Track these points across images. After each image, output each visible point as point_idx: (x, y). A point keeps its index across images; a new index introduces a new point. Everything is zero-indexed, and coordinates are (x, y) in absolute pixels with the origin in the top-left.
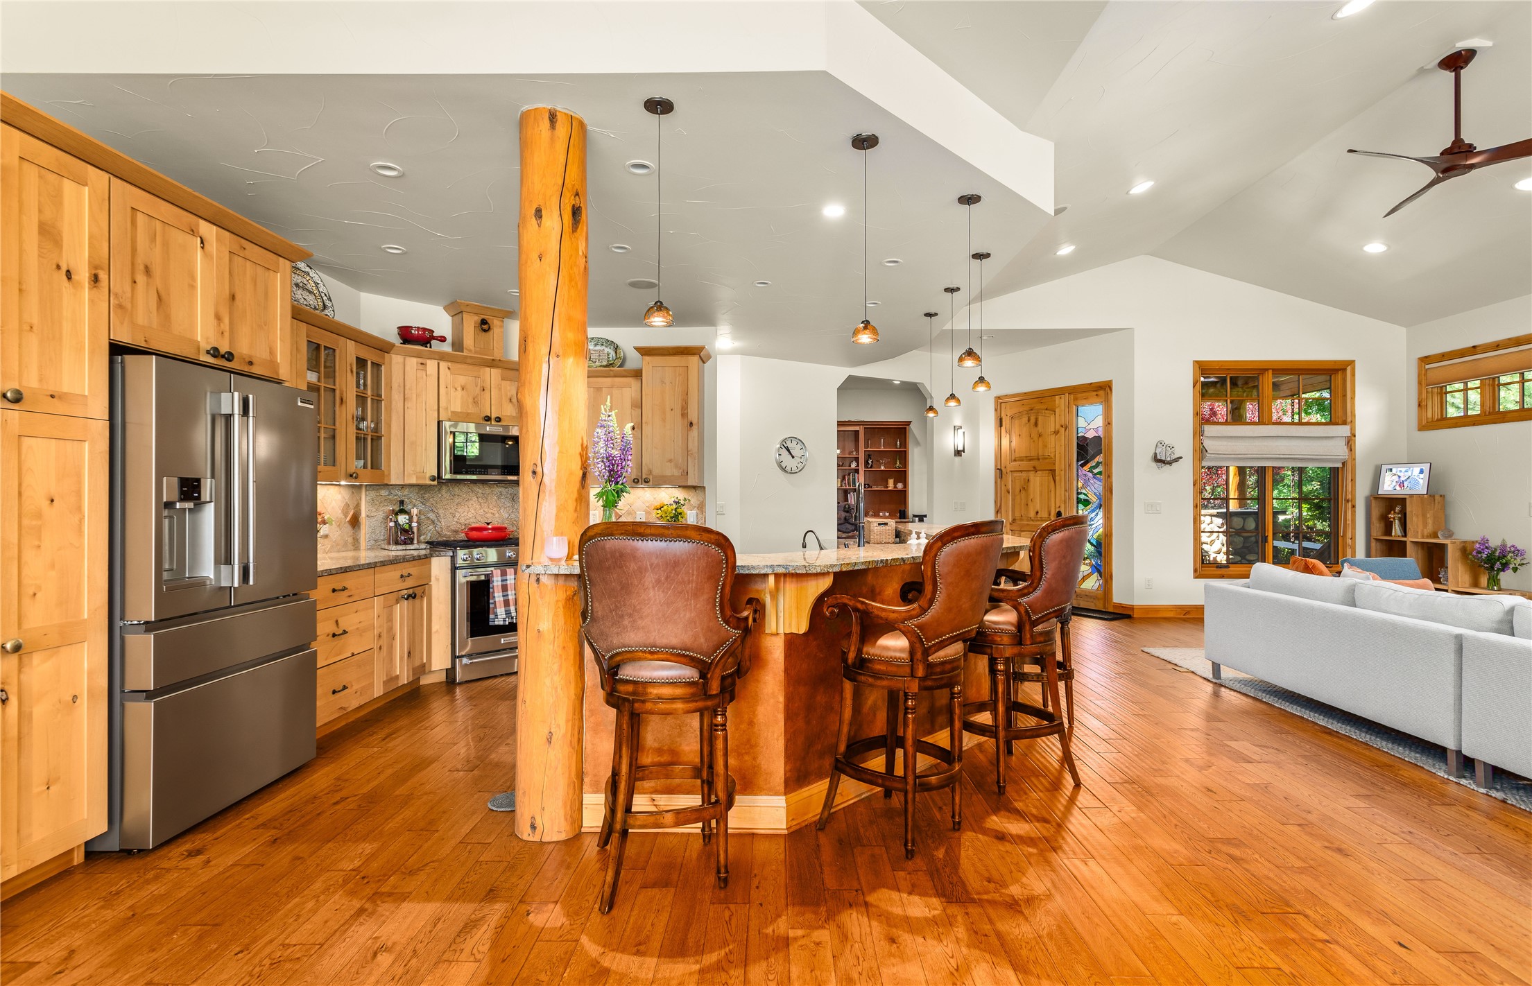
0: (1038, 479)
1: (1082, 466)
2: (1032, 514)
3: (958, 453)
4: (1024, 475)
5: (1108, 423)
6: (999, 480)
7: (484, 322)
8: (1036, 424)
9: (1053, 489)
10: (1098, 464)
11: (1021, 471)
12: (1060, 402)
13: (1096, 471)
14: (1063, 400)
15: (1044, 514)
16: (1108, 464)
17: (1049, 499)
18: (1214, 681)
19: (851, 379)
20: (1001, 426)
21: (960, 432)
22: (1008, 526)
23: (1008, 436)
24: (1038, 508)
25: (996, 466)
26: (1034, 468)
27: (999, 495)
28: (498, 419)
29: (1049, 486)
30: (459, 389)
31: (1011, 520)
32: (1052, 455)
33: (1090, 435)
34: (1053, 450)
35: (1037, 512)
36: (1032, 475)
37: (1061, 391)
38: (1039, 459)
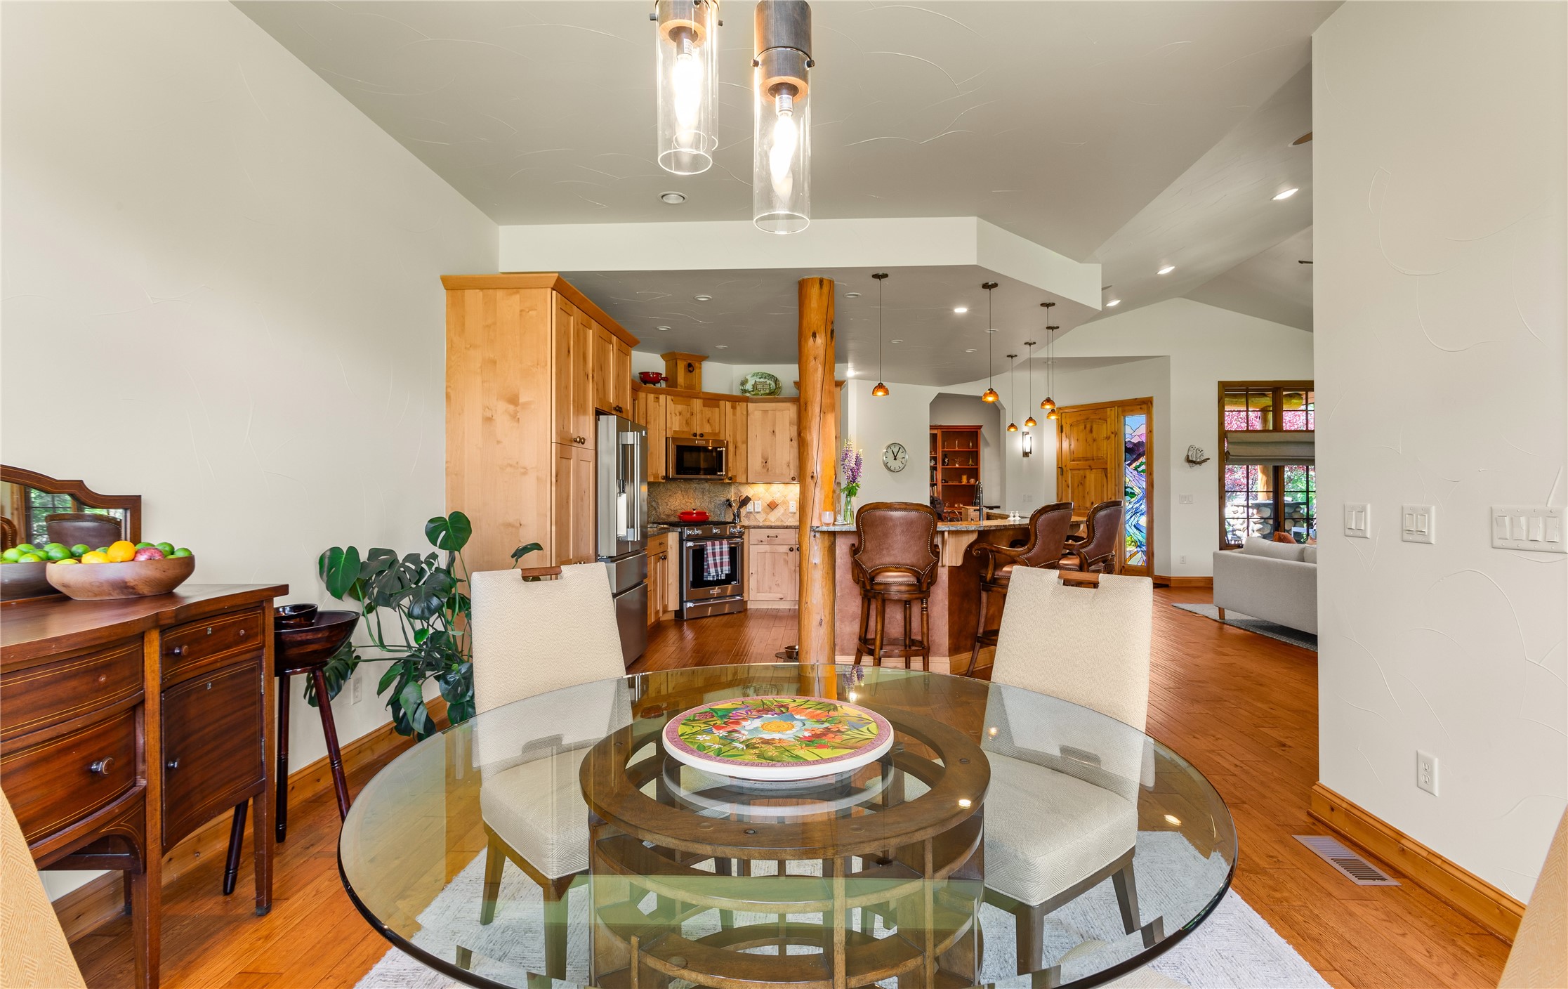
0: (1093, 476)
1: (1129, 465)
3: (1026, 454)
4: (1081, 472)
5: (1150, 431)
6: (1060, 477)
7: (690, 365)
8: (1091, 431)
9: (1105, 484)
10: (1143, 463)
11: (1079, 470)
12: (1111, 413)
13: (1140, 469)
14: (1113, 412)
16: (1149, 463)
17: (1102, 492)
18: (1220, 621)
19: (940, 397)
20: (1062, 432)
21: (1028, 437)
23: (1068, 440)
24: (1093, 499)
25: (1058, 465)
26: (1090, 466)
27: (1060, 489)
28: (702, 435)
29: (1102, 482)
30: (678, 414)
32: (1105, 456)
33: (1135, 440)
34: (1105, 452)
35: (1092, 503)
36: (1088, 472)
37: (1112, 405)
38: (1093, 460)
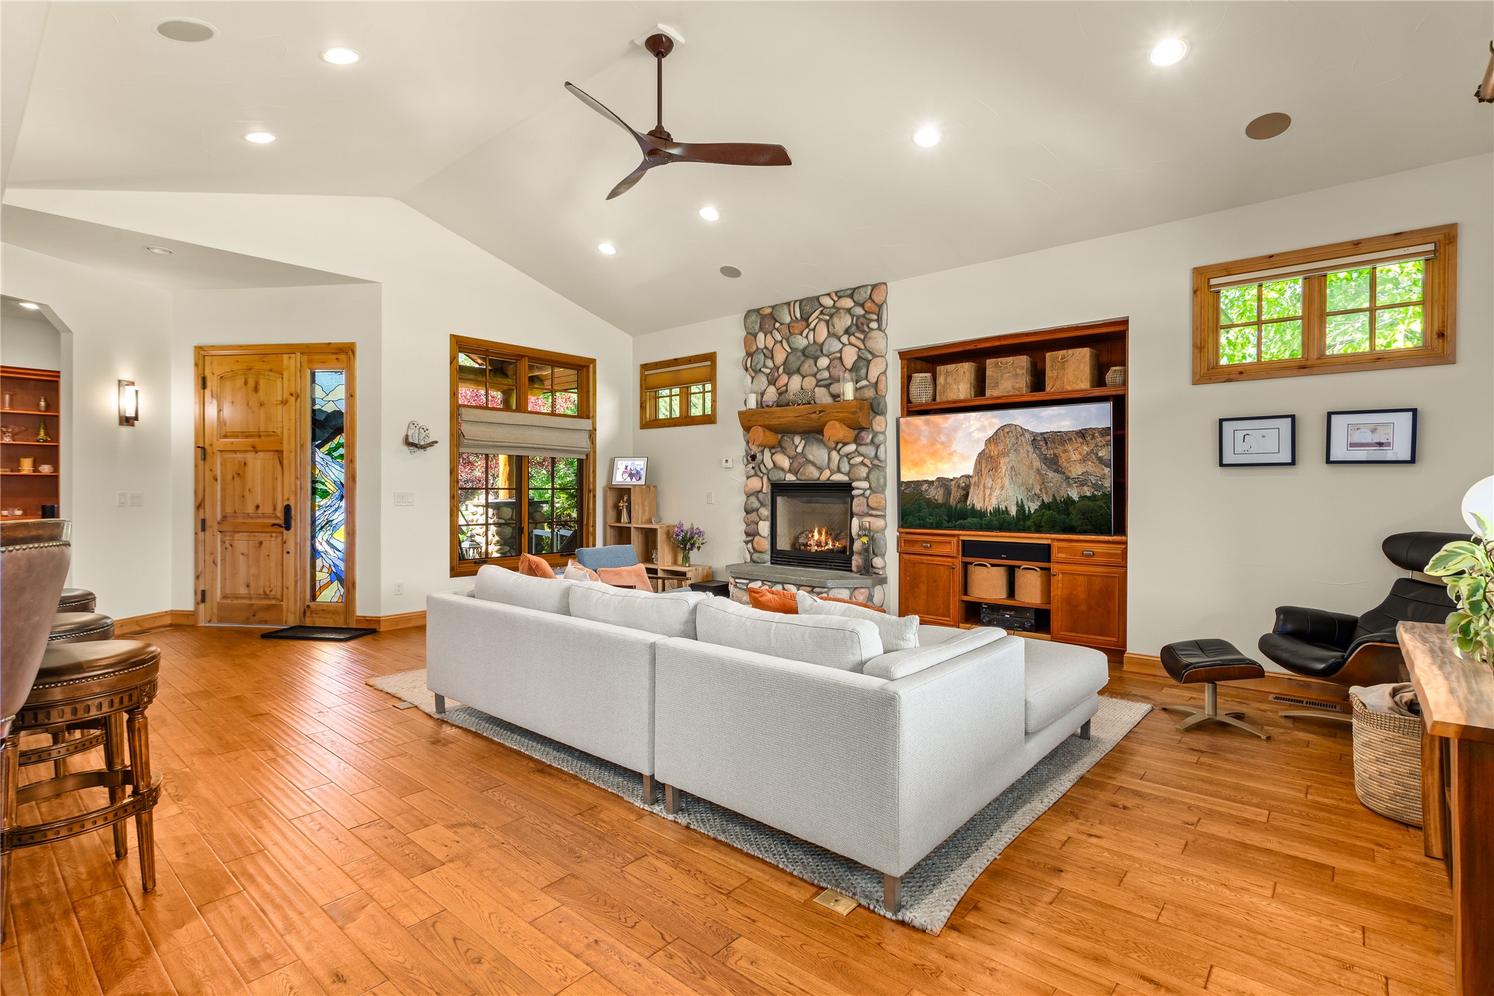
0: (259, 463)
1: (320, 446)
2: (250, 509)
3: (127, 421)
4: (239, 456)
5: (351, 395)
6: (201, 463)
8: (256, 389)
9: (279, 476)
10: (340, 445)
11: (235, 452)
12: (291, 363)
13: (335, 454)
14: (293, 361)
15: (267, 509)
16: (350, 446)
17: (274, 489)
18: (436, 716)
20: (204, 386)
21: (130, 390)
22: (216, 525)
23: (215, 402)
24: (259, 500)
25: (196, 443)
26: (254, 447)
27: (201, 484)
29: (273, 473)
31: (219, 517)
32: (279, 432)
33: (329, 408)
34: (280, 425)
35: (258, 507)
36: (250, 456)
37: (291, 349)
38: (260, 436)
